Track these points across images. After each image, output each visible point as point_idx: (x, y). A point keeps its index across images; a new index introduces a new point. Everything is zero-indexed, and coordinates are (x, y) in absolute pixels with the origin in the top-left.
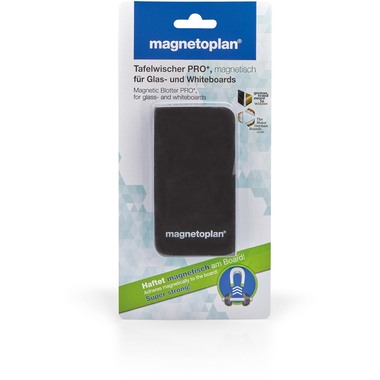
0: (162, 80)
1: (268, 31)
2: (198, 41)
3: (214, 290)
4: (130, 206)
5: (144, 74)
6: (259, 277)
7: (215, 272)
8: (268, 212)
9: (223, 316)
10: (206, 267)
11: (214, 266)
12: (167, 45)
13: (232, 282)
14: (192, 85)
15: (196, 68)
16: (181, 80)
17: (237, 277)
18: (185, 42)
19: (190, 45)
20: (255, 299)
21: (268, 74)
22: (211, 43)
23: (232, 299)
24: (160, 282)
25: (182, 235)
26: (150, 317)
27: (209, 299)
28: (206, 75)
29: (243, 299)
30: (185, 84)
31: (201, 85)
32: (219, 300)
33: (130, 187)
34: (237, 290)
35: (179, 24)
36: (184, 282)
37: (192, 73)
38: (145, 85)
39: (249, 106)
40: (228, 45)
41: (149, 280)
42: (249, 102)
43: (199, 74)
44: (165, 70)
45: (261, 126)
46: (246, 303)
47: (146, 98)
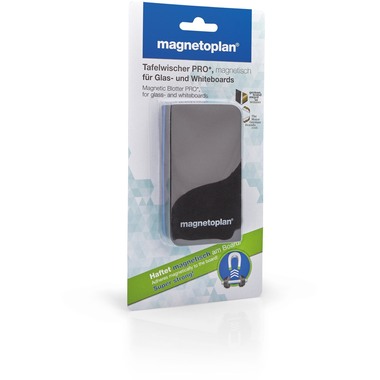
0: (169, 79)
1: (262, 36)
2: (201, 43)
3: (215, 275)
4: (138, 200)
5: (152, 73)
6: (252, 259)
7: (215, 259)
8: (261, 200)
9: (223, 298)
10: (207, 254)
11: (214, 253)
12: (174, 45)
13: (230, 266)
14: (196, 84)
15: (199, 68)
16: (186, 79)
17: (235, 261)
18: (189, 44)
19: (194, 46)
20: (249, 280)
22: (213, 45)
23: (230, 282)
24: (166, 271)
25: (195, 224)
26: (158, 306)
27: (211, 284)
28: (208, 75)
29: (239, 281)
30: (190, 83)
31: (204, 84)
32: (219, 283)
33: (139, 181)
34: (235, 273)
35: (185, 26)
36: (188, 269)
37: (196, 73)
38: (153, 83)
39: (245, 105)
40: (228, 48)
41: (156, 270)
42: (245, 100)
43: (202, 74)
44: (171, 69)
46: (242, 284)
47: (154, 95)
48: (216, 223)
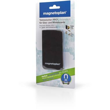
0: (46, 23)
1: (74, 8)
2: (55, 12)
3: (60, 79)
4: (39, 56)
5: (42, 22)
6: (72, 77)
7: (60, 75)
8: (74, 59)
9: (62, 87)
10: (58, 73)
11: (60, 73)
12: (48, 14)
13: (64, 78)
14: (54, 24)
15: (55, 19)
16: (51, 23)
17: (66, 76)
19: (53, 13)
20: (71, 83)
21: (74, 20)
22: (59, 12)
23: (64, 82)
24: (46, 76)
25: (49, 64)
26: (43, 85)
27: (59, 82)
28: (57, 21)
29: (67, 83)
30: (52, 24)
31: (56, 24)
32: (61, 82)
33: (39, 51)
34: (66, 80)
36: (52, 76)
37: (54, 21)
38: (42, 24)
40: (63, 13)
41: (43, 75)
42: (69, 28)
43: (56, 21)
44: (47, 20)
45: (72, 35)
46: (68, 84)
47: (42, 28)
48: (55, 64)
